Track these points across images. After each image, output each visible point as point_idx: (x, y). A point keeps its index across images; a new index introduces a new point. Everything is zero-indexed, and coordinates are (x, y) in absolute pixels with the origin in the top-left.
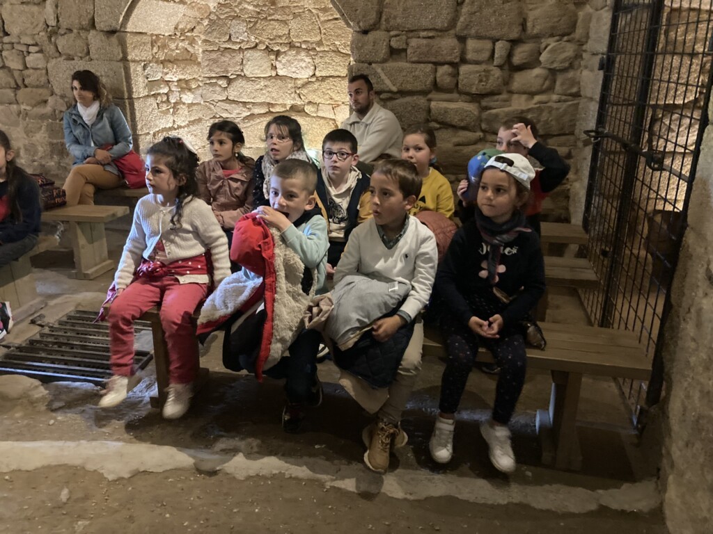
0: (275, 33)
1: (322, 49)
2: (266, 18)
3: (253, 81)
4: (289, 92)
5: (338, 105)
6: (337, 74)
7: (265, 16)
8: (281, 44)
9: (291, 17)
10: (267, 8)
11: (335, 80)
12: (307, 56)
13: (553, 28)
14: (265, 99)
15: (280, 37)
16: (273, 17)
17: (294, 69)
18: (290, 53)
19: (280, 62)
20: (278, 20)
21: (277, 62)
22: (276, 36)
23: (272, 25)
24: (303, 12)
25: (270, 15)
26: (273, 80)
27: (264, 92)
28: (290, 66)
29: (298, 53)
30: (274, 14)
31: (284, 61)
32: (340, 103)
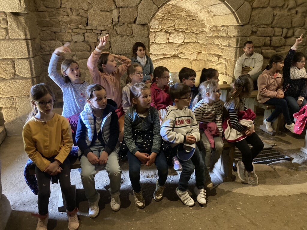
0: (170, 25)
1: (188, 31)
2: (166, 19)
3: (159, 45)
4: (174, 49)
5: (192, 53)
6: (193, 41)
7: (166, 18)
8: (172, 29)
9: (176, 19)
10: (167, 15)
11: (192, 43)
12: (182, 34)
13: (300, 24)
14: (164, 52)
15: (172, 26)
16: (170, 19)
17: (177, 40)
18: (175, 33)
19: (171, 37)
20: (171, 20)
21: (170, 37)
22: (170, 26)
23: (169, 21)
24: (181, 17)
25: (168, 18)
26: (168, 44)
27: (164, 49)
28: (175, 38)
29: (178, 33)
30: (170, 17)
31: (173, 36)
32: (193, 52)
